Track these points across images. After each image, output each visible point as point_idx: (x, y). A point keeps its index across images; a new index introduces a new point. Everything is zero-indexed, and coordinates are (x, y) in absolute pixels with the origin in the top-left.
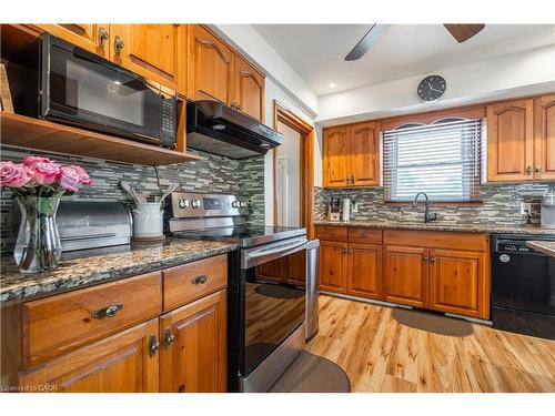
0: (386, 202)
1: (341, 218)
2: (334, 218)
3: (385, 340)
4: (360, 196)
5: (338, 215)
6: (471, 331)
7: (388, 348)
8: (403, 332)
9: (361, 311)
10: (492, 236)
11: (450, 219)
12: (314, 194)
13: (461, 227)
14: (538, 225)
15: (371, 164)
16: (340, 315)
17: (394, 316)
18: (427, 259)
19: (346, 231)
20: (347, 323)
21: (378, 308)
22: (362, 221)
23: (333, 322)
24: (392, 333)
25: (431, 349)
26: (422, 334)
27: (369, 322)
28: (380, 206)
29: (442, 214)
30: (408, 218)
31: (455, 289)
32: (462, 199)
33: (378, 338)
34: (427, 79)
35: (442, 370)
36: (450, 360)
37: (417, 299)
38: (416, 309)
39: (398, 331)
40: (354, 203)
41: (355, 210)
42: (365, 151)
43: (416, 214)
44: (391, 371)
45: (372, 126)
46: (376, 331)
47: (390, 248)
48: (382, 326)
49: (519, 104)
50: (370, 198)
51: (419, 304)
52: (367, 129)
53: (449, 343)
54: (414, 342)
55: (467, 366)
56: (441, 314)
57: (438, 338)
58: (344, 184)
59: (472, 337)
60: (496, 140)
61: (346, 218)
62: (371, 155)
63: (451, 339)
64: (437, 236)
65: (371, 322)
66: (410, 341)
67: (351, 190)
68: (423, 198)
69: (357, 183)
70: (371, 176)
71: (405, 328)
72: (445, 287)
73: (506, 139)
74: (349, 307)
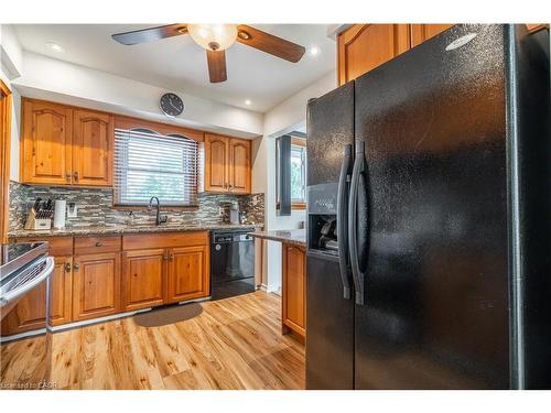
0: (116, 205)
1: (52, 225)
2: (39, 226)
3: (143, 349)
4: (79, 198)
5: (48, 221)
6: (201, 310)
7: (151, 355)
8: (155, 334)
9: (99, 334)
10: (211, 232)
11: (176, 221)
12: (9, 191)
13: (186, 227)
14: (229, 222)
15: (102, 162)
16: (73, 350)
17: (138, 323)
18: (166, 259)
19: (71, 242)
20: (89, 355)
21: (118, 323)
22: (83, 228)
23: (68, 364)
24: (146, 339)
25: (185, 335)
26: (171, 327)
27: (115, 341)
28: (107, 209)
29: (169, 216)
30: (139, 221)
31: (188, 278)
32: (184, 203)
33: (136, 351)
34: (169, 94)
35: (200, 347)
36: (200, 336)
37: (158, 299)
38: (155, 308)
39: (151, 335)
40: (72, 205)
41: (75, 215)
42: (95, 145)
43: (147, 217)
44: (165, 373)
45: (105, 118)
46: (129, 347)
47: (130, 254)
48: (133, 338)
49: (222, 139)
50: (95, 200)
51: (158, 302)
52: (97, 120)
53: (192, 324)
54: (169, 337)
55: (212, 334)
56: (176, 304)
57: (183, 324)
58: (62, 181)
59: (204, 313)
60: (210, 160)
61: (60, 224)
62: (102, 151)
63: (194, 321)
64: (176, 237)
65: (118, 339)
66: (165, 338)
67: (67, 189)
68: (155, 202)
69: (81, 182)
70: (102, 174)
71: (155, 330)
72: (181, 280)
73: (216, 162)
74: (80, 337)
